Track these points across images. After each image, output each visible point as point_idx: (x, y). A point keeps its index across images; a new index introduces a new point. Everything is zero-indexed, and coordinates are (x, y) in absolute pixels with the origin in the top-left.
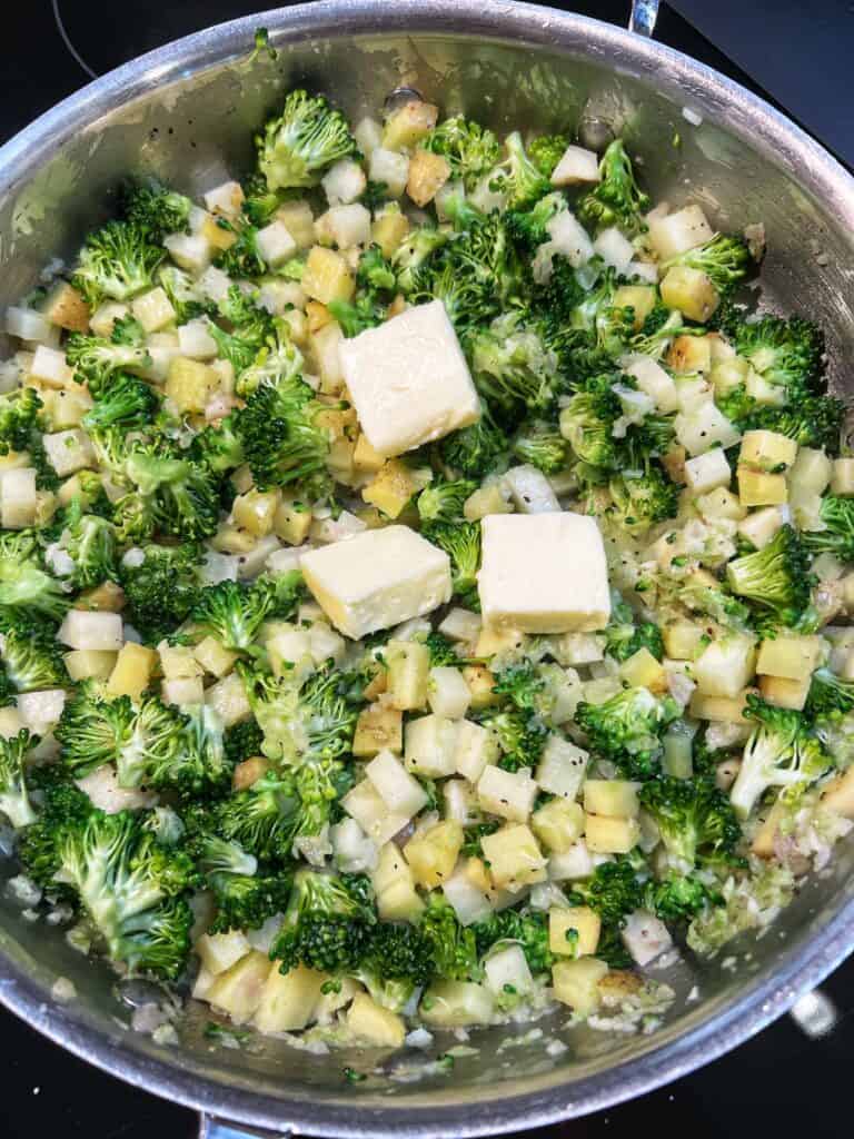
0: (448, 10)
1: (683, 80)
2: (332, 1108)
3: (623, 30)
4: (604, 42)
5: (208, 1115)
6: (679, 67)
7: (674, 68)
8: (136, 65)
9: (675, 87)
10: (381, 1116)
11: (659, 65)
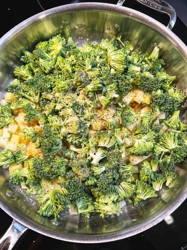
3: (166, 27)
4: (161, 28)
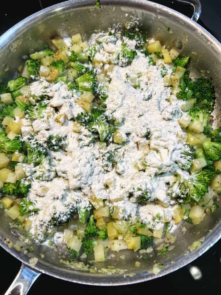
0: (146, 5)
1: (202, 35)
2: (53, 269)
3: (190, 19)
4: (184, 21)
5: (24, 264)
6: (202, 31)
7: (200, 31)
8: (65, 3)
9: (200, 36)
10: (65, 274)
11: (197, 30)
